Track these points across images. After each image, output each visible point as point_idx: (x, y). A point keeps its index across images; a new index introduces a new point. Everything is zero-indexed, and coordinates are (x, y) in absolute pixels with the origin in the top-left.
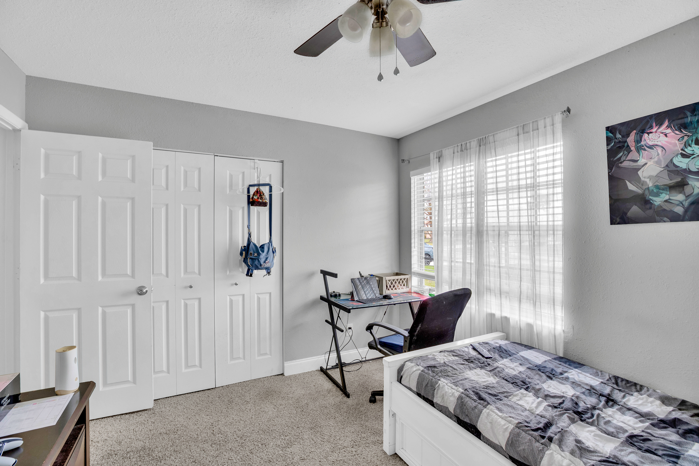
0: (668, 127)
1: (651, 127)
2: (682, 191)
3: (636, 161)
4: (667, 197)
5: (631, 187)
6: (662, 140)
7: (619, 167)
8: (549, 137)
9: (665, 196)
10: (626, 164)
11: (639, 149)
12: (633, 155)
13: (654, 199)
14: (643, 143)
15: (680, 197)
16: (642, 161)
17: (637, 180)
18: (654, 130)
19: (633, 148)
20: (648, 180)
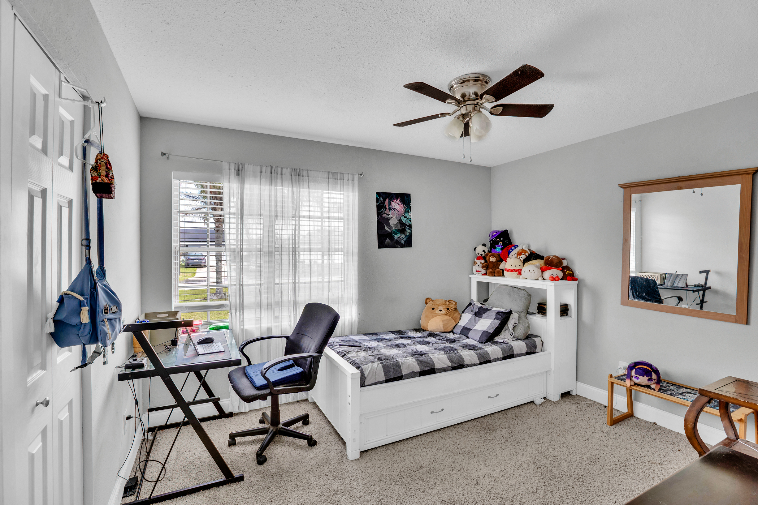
0: (400, 201)
1: (394, 199)
2: (404, 234)
3: (389, 215)
4: (399, 236)
5: (387, 228)
6: (398, 207)
7: (382, 216)
8: (351, 187)
9: (398, 235)
10: (384, 215)
11: (390, 209)
12: (387, 211)
13: (395, 236)
14: (391, 206)
15: (403, 236)
16: (391, 216)
17: (389, 225)
18: (395, 201)
19: (387, 208)
20: (393, 226)
